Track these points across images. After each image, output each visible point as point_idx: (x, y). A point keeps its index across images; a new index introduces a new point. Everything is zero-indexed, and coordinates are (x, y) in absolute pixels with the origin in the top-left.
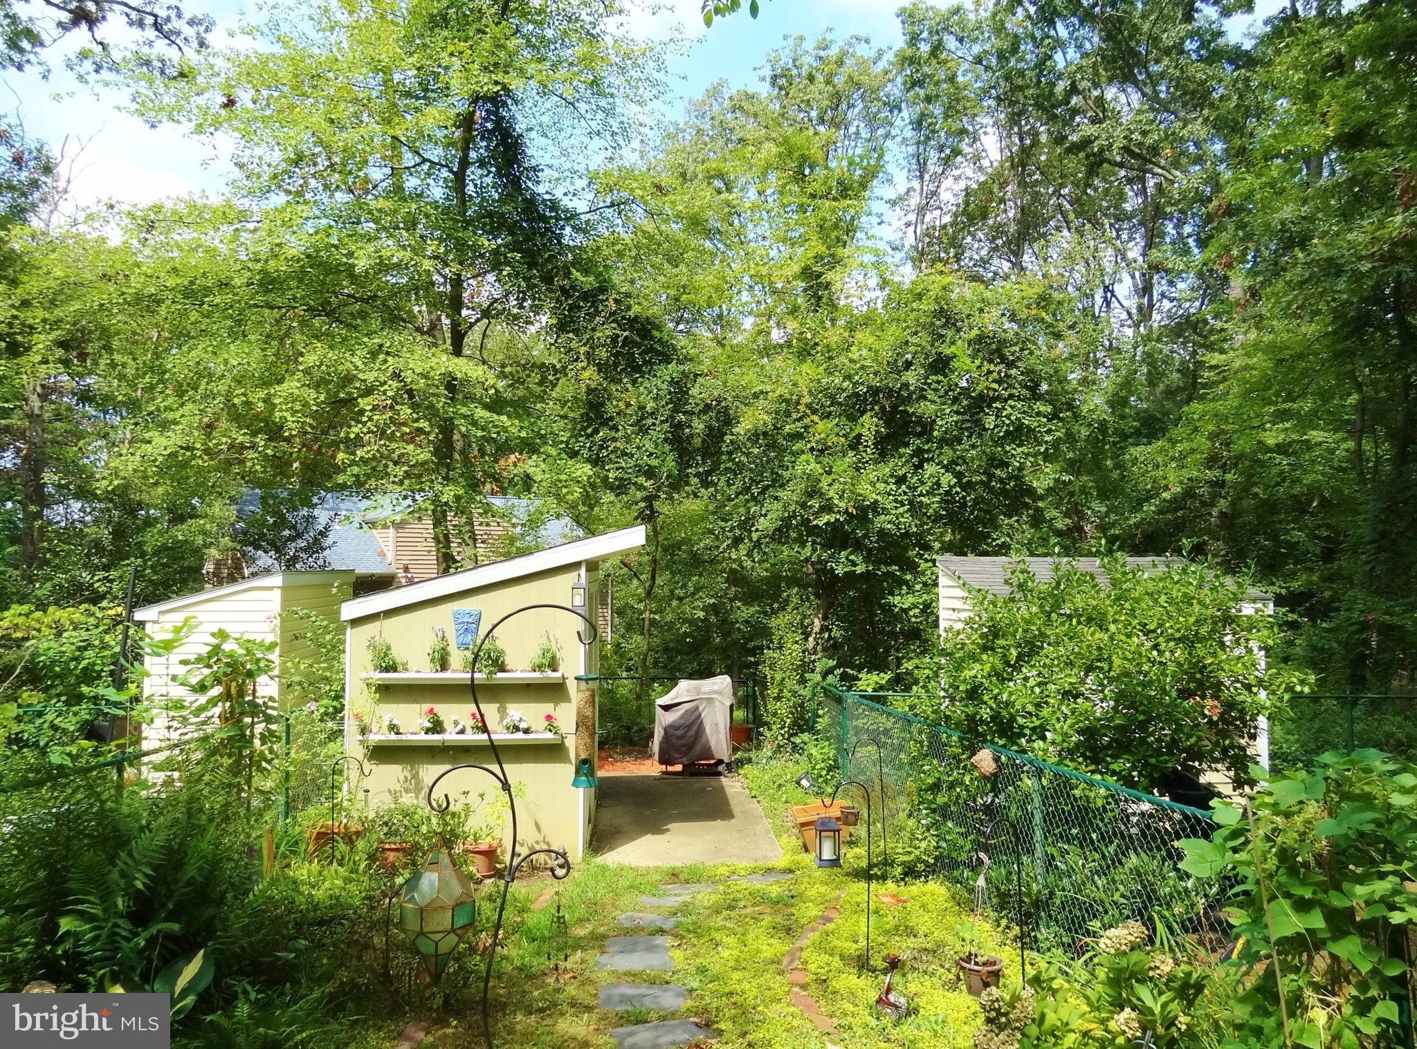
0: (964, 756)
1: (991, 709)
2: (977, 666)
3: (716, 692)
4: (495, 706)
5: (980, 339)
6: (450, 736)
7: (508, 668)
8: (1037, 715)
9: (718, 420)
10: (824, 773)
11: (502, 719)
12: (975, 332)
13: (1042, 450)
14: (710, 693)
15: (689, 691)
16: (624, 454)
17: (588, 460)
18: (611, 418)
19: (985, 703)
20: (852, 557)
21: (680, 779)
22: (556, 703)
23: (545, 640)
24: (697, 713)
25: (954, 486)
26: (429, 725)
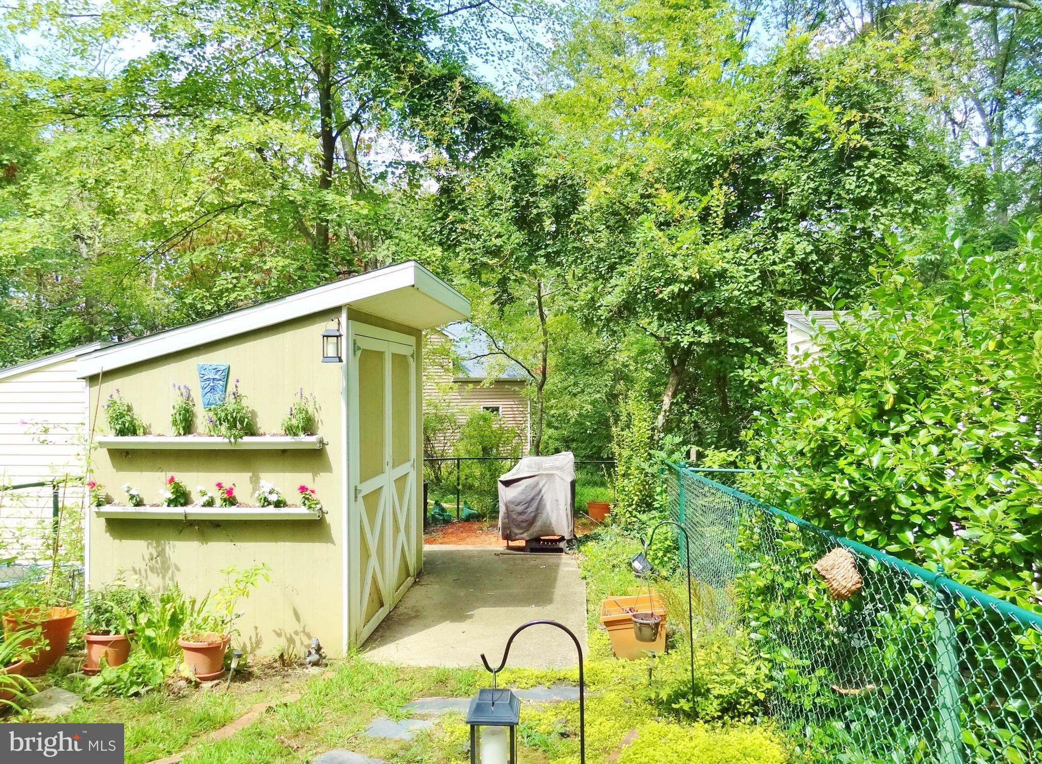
0: (806, 555)
1: (852, 481)
2: (829, 413)
3: (558, 468)
4: (246, 476)
5: (839, 91)
6: (195, 510)
7: (261, 431)
8: (935, 492)
9: (565, 199)
10: (660, 554)
11: (254, 490)
12: (833, 84)
13: (910, 210)
14: (551, 468)
15: (529, 467)
16: (472, 235)
17: (441, 244)
18: (461, 203)
19: (842, 472)
20: (698, 328)
21: (521, 555)
22: (315, 474)
23: (297, 399)
24: (537, 489)
25: (811, 253)
26: (172, 497)
